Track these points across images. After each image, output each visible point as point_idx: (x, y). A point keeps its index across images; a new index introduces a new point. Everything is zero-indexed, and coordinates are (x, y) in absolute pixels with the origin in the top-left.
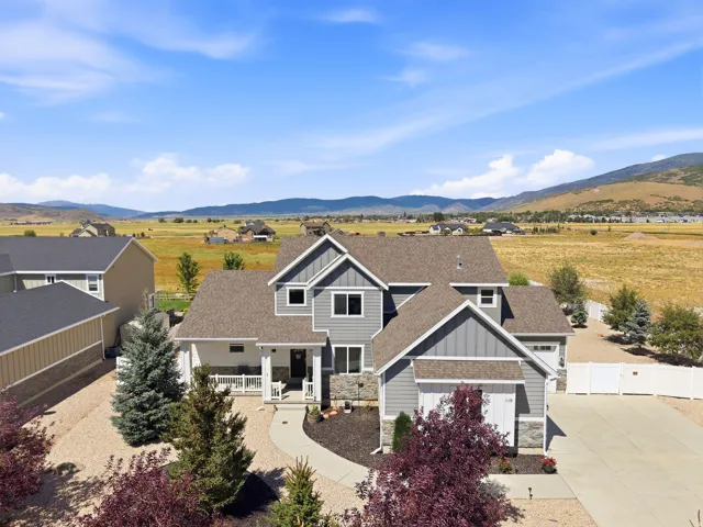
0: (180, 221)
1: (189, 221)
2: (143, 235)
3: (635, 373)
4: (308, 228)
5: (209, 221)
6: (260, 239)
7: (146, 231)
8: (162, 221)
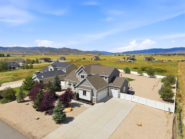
0: (120, 55)
1: (122, 55)
2: (105, 59)
3: (134, 97)
4: (146, 58)
5: (127, 55)
6: (130, 61)
7: (106, 58)
8: (115, 55)
